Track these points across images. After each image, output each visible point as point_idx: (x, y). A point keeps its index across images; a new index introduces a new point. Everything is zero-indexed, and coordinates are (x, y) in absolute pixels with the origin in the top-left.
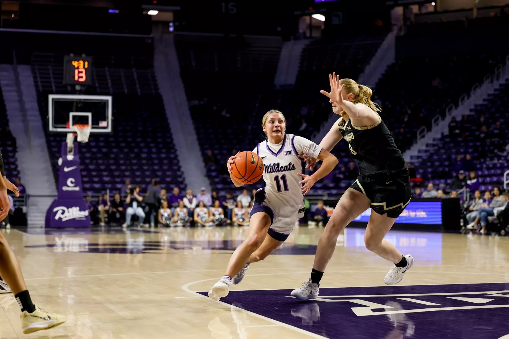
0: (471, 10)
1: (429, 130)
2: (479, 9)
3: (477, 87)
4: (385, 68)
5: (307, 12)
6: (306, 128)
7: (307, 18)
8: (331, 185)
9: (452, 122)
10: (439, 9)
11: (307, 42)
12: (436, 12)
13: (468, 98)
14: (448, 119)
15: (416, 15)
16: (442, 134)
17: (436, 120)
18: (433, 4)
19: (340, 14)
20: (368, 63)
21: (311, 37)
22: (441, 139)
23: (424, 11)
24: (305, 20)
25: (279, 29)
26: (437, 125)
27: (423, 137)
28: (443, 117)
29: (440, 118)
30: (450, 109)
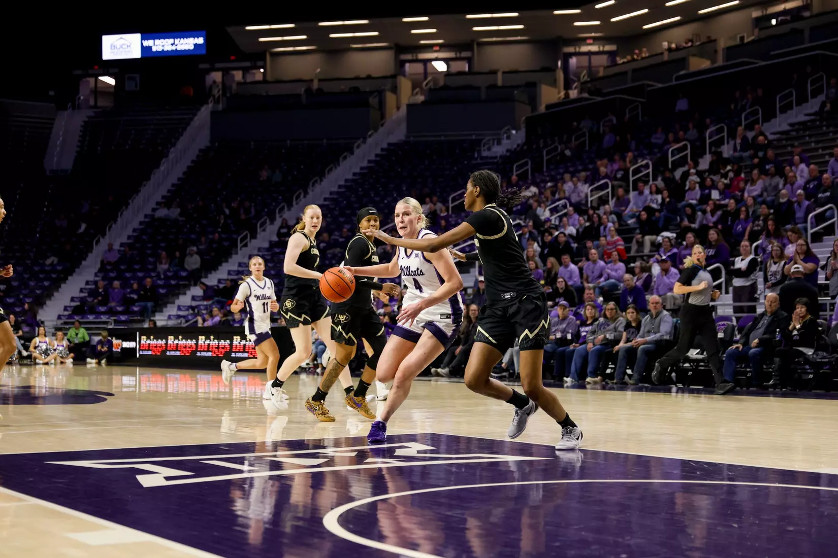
0: (312, 81)
1: (254, 236)
2: (320, 80)
3: (316, 181)
4: (197, 152)
5: (91, 72)
6: (86, 229)
7: (92, 80)
8: (120, 309)
9: (281, 227)
10: (269, 78)
11: (91, 113)
12: (265, 81)
13: (305, 197)
14: (278, 222)
15: (239, 84)
16: (271, 242)
17: (263, 224)
18: (262, 70)
19: (137, 76)
20: (174, 145)
21: (95, 106)
22: (268, 250)
23: (249, 79)
24: (88, 82)
25: (52, 93)
26: (264, 230)
27: (246, 245)
28: (273, 220)
29: (268, 222)
30: (282, 210)
